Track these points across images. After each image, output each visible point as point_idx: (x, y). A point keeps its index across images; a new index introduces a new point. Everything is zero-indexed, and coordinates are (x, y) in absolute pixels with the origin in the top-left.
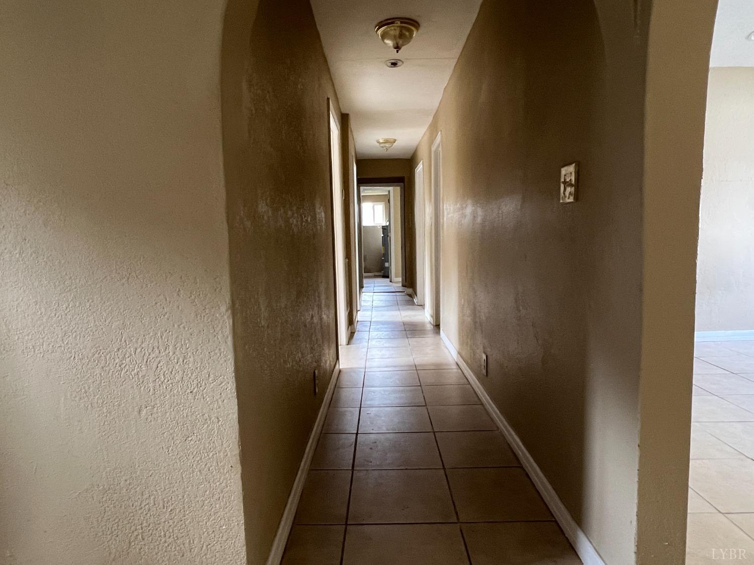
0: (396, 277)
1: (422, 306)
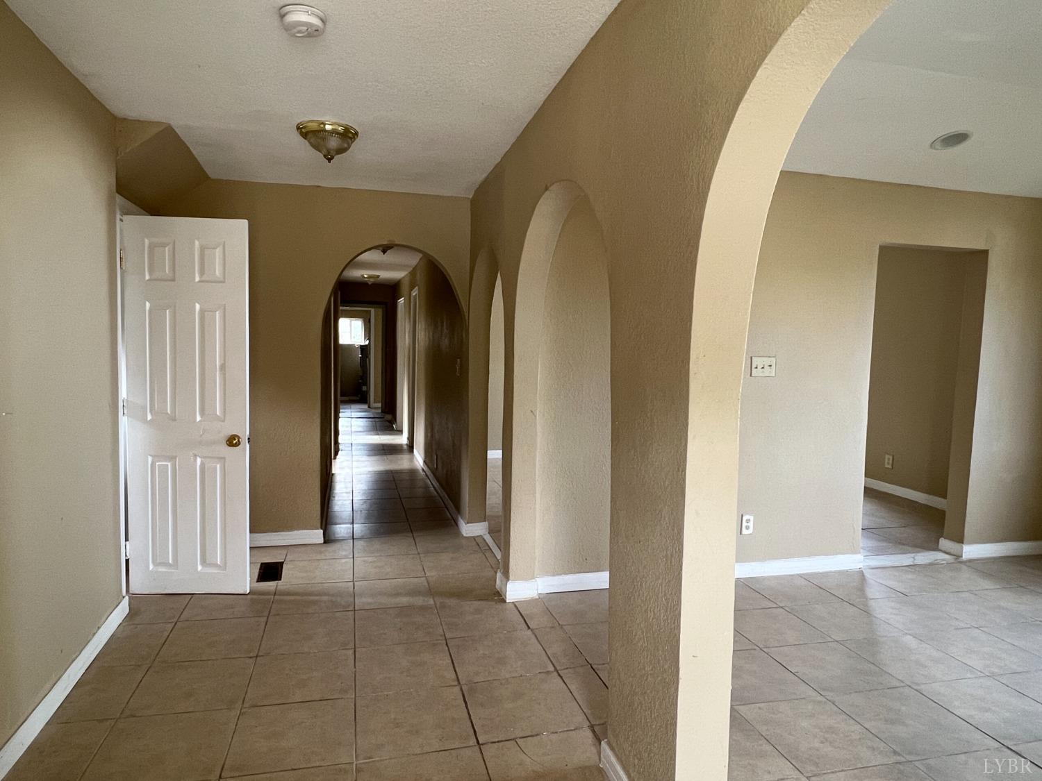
0: (375, 402)
1: (400, 432)
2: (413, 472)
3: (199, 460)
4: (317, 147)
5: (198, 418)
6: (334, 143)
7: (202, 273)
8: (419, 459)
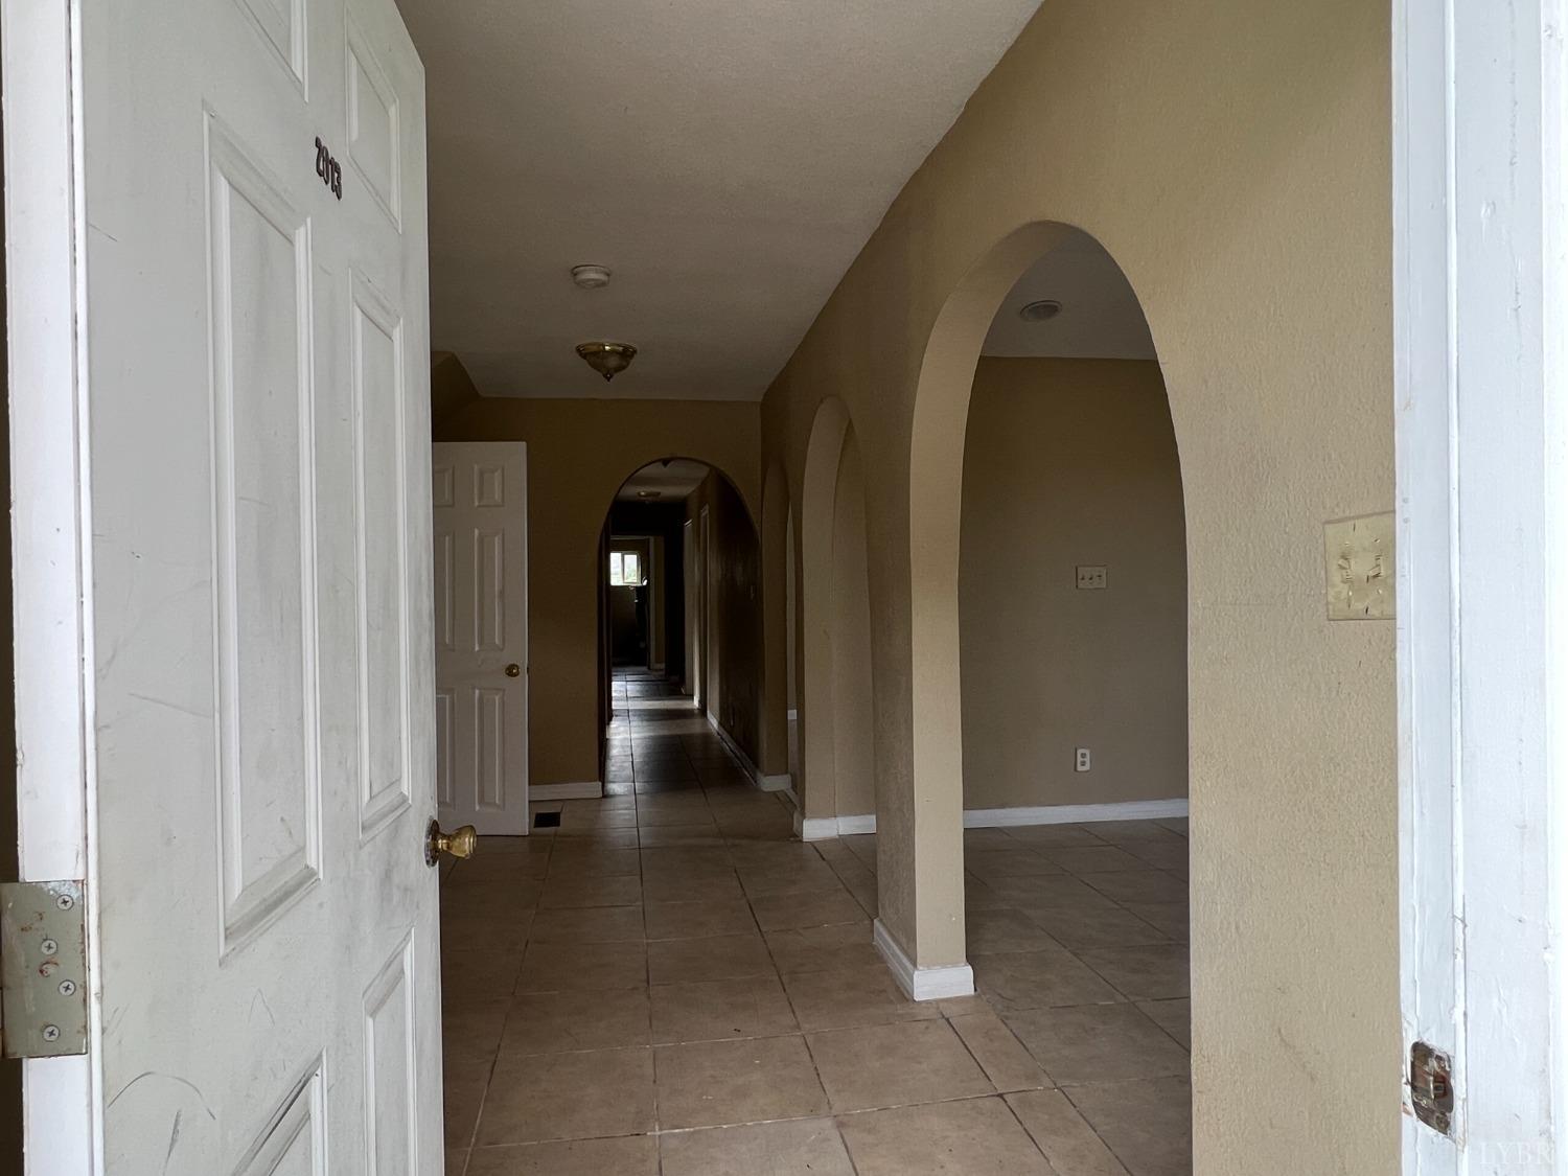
0: (656, 661)
1: (690, 695)
2: (707, 737)
3: (477, 692)
4: (595, 366)
5: (477, 649)
6: (613, 362)
7: (480, 499)
8: (713, 722)
